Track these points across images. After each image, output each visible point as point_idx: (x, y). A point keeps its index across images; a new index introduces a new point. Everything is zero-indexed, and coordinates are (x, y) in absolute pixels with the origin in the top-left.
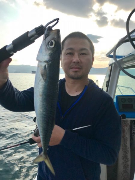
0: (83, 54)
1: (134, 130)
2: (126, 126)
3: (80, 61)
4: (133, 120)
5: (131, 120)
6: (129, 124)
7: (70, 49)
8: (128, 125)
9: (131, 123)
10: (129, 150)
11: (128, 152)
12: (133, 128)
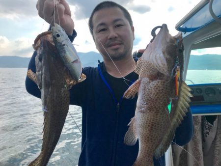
0: (119, 26)
1: (207, 129)
2: (196, 124)
3: (117, 35)
4: (206, 116)
5: (202, 116)
6: (201, 121)
7: (102, 24)
8: (199, 123)
9: (202, 120)
10: (202, 155)
11: (201, 158)
12: (206, 127)
